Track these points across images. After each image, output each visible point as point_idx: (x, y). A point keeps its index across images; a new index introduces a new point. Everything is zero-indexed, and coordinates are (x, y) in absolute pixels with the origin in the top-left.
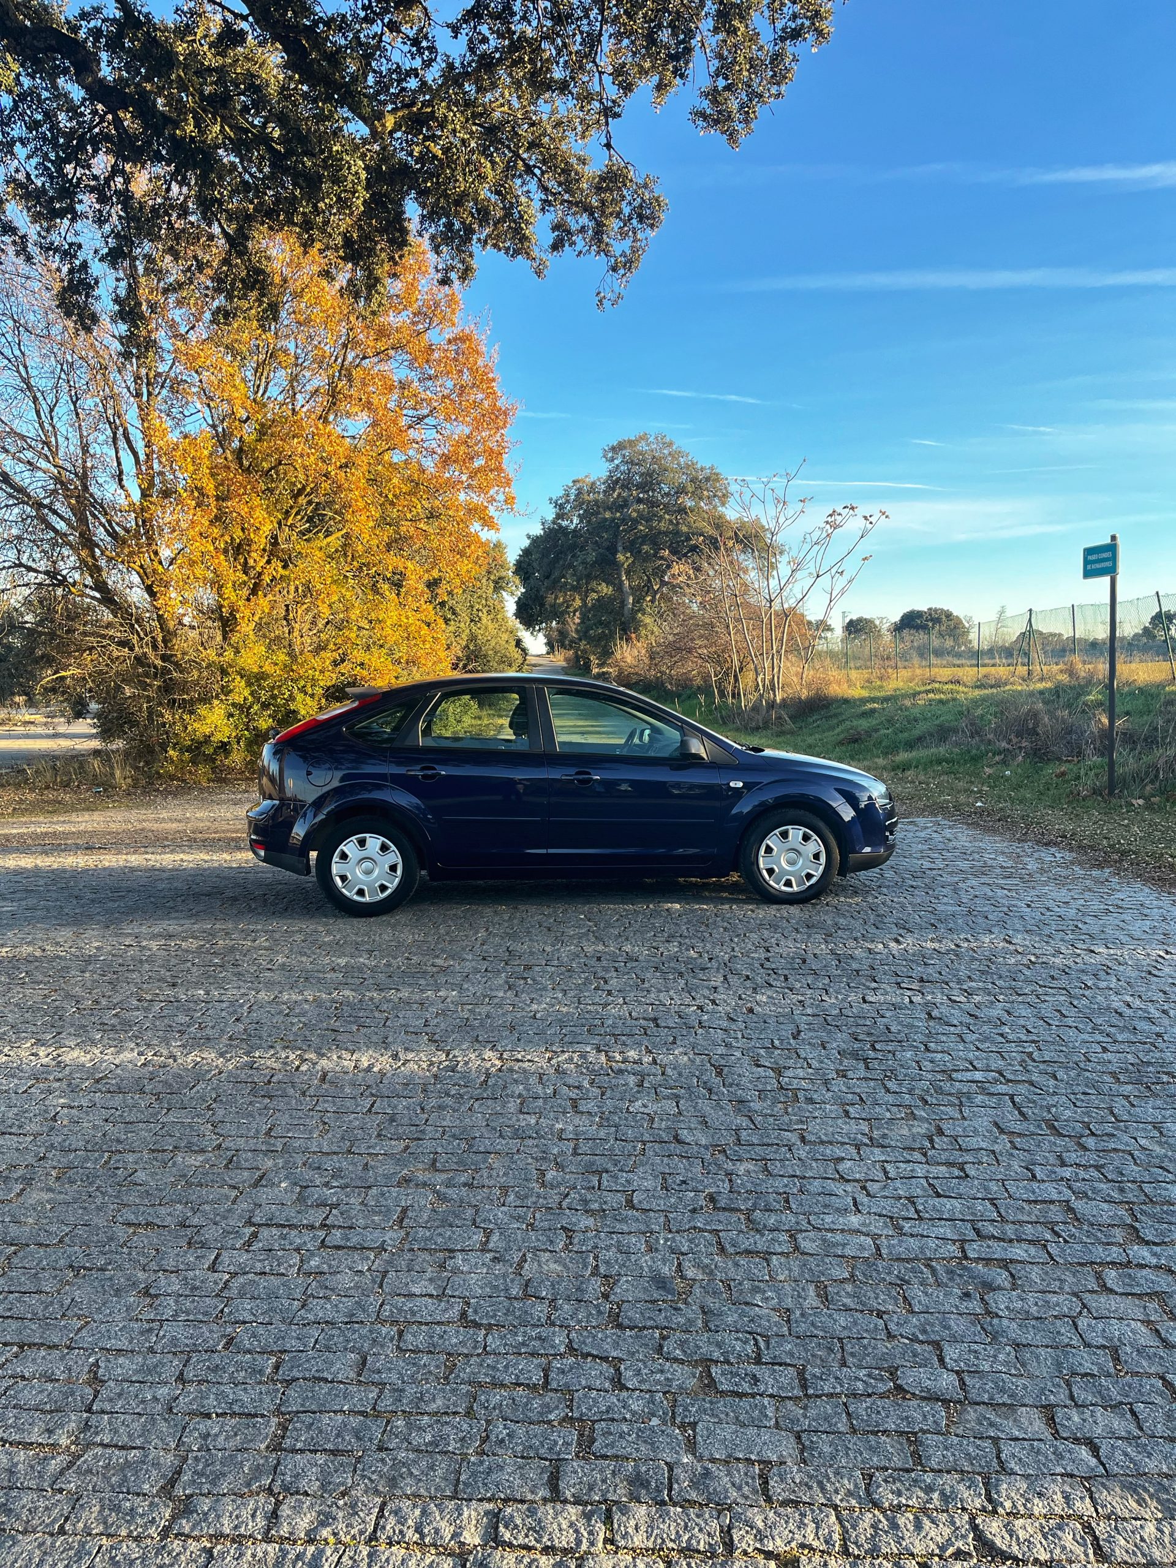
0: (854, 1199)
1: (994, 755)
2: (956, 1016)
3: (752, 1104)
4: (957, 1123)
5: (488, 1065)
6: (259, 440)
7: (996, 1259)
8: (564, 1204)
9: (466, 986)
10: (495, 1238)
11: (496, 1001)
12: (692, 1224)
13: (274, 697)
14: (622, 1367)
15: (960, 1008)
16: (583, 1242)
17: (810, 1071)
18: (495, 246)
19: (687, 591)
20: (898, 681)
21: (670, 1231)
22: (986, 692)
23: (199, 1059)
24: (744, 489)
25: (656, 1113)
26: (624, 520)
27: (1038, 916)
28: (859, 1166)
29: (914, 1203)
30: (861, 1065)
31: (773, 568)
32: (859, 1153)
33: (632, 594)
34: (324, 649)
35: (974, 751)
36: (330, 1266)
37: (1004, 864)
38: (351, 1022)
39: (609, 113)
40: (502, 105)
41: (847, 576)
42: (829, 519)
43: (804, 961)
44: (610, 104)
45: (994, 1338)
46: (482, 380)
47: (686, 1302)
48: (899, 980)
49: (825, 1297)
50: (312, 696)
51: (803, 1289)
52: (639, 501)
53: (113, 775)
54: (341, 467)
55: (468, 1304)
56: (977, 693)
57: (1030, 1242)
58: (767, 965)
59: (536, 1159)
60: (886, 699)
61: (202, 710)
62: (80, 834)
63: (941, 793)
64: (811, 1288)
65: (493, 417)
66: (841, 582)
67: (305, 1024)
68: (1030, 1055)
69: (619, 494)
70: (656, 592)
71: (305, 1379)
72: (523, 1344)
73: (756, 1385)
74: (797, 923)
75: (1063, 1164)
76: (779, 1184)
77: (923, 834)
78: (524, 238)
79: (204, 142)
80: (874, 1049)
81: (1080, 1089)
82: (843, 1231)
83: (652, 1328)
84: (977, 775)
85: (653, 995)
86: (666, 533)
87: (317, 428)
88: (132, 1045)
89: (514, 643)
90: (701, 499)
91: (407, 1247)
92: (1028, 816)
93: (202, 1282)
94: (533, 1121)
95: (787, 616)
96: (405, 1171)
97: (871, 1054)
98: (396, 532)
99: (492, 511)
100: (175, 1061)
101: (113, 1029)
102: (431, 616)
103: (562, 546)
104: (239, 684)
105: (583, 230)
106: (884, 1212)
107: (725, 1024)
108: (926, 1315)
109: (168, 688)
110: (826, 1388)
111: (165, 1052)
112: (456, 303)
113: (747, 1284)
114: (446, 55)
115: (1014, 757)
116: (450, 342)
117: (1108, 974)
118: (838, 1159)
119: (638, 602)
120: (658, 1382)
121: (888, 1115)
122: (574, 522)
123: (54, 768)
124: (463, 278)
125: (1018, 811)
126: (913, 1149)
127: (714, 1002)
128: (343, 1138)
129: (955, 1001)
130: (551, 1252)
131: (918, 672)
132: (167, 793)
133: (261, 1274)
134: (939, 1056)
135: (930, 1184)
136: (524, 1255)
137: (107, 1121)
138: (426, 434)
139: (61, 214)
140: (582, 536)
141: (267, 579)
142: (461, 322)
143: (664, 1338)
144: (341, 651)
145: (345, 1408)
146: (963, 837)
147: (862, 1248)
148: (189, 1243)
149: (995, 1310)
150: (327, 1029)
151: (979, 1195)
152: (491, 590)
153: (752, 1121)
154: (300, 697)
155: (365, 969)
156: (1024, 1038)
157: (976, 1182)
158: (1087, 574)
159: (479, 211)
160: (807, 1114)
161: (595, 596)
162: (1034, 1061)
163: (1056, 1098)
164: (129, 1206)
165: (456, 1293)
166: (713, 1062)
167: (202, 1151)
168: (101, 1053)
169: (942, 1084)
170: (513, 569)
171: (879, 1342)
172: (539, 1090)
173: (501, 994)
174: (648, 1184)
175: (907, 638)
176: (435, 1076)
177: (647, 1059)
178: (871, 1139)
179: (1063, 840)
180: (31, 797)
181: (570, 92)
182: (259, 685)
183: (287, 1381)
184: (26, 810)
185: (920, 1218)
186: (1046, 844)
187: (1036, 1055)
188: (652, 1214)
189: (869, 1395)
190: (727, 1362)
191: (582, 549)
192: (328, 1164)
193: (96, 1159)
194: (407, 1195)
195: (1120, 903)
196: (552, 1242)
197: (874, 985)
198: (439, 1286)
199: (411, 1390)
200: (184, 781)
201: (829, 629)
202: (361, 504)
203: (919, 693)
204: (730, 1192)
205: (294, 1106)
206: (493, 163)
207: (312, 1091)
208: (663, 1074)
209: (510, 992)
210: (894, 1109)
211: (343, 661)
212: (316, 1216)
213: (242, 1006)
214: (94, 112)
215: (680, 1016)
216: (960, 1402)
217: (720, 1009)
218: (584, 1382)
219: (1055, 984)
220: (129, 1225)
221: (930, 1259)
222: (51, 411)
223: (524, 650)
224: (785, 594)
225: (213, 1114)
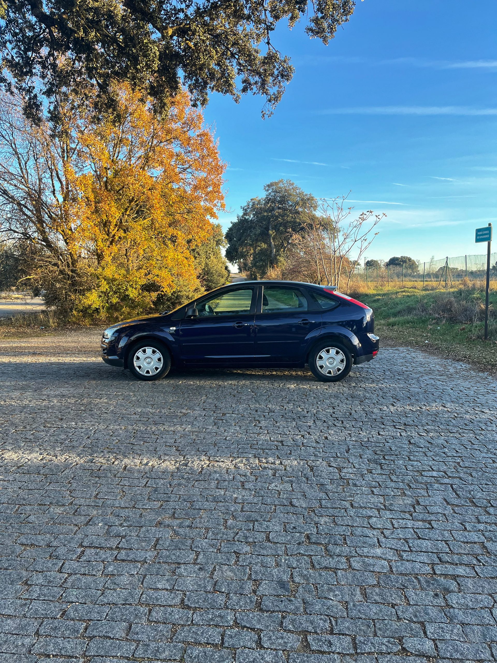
0: (378, 539)
1: (432, 320)
2: (422, 443)
3: (327, 486)
4: (426, 498)
5: (203, 463)
6: (115, 177)
7: (450, 575)
8: (236, 539)
9: (195, 423)
10: (201, 557)
11: (208, 430)
12: (298, 551)
13: (119, 289)
14: (262, 635)
15: (424, 439)
16: (244, 560)
17: (355, 469)
18: (217, 90)
19: (299, 246)
20: (389, 287)
21: (287, 555)
22: (428, 292)
23: (68, 457)
24: (324, 203)
25: (281, 490)
26: (272, 216)
27: (457, 394)
28: (380, 521)
29: (407, 542)
30: (379, 467)
31: (336, 238)
32: (379, 513)
33: (275, 248)
34: (141, 268)
35: (423, 318)
36: (118, 571)
37: (439, 369)
38: (140, 440)
39: (269, 28)
40: (221, 27)
41: (368, 241)
42: (361, 216)
43: (351, 414)
44: (269, 24)
45: (451, 620)
46: (212, 153)
47: (295, 597)
48: (395, 424)
49: (365, 595)
50: (136, 289)
51: (354, 590)
52: (279, 208)
53: (49, 321)
54: (150, 189)
55: (185, 594)
56: (424, 293)
57: (466, 565)
58: (334, 415)
59: (223, 513)
60: (384, 295)
61: (88, 294)
62: (31, 347)
63: (409, 336)
64: (358, 589)
65: (216, 169)
66: (365, 244)
67: (119, 441)
68: (459, 463)
69: (271, 205)
70: (285, 248)
71: (99, 636)
72: (212, 619)
73: (330, 646)
74: (347, 396)
75: (479, 522)
76: (341, 530)
77: (402, 355)
78: (230, 85)
79: (88, 40)
80: (385, 459)
81: (484, 482)
82: (373, 557)
83: (277, 611)
84: (425, 329)
85: (281, 429)
86: (290, 222)
87: (139, 172)
88: (38, 449)
89: (224, 268)
90: (305, 208)
91: (157, 561)
92: (449, 348)
93: (54, 578)
94: (223, 493)
95: (342, 258)
96: (160, 518)
97: (383, 461)
98: (174, 218)
99: (215, 210)
100: (56, 458)
101: (30, 441)
102: (188, 255)
103: (246, 227)
104: (104, 283)
105: (256, 83)
106: (393, 547)
107: (314, 445)
108: (417, 607)
109: (74, 284)
110: (366, 649)
111: (52, 454)
112: (201, 119)
113: (326, 587)
114: (196, 3)
115: (441, 321)
116: (198, 136)
117: (491, 423)
118: (369, 516)
119: (278, 251)
120: (280, 644)
121: (392, 493)
122: (251, 217)
123: (24, 318)
124: (203, 104)
125: (444, 345)
126: (405, 512)
127: (309, 433)
128: (131, 500)
129: (421, 435)
130: (228, 565)
131: (398, 283)
132: (71, 330)
133: (83, 574)
134: (416, 463)
135: (414, 532)
136: (215, 567)
137: (20, 488)
138: (187, 176)
139: (26, 74)
140: (254, 223)
141: (117, 238)
142: (203, 127)
143: (283, 617)
144: (148, 269)
145: (119, 655)
146: (420, 357)
147: (383, 567)
148: (50, 556)
149: (451, 604)
150: (129, 443)
151: (440, 539)
152: (215, 245)
153: (327, 495)
154: (130, 289)
155: (150, 414)
156: (455, 455)
157: (437, 531)
158: (478, 240)
159: (210, 74)
160: (354, 492)
161: (259, 248)
162: (461, 467)
163: (473, 487)
164: (24, 534)
165: (180, 588)
166: (309, 464)
167: (63, 505)
168: (23, 453)
169: (417, 477)
170: (224, 236)
171: (393, 622)
172: (226, 477)
173: (211, 427)
174: (277, 528)
175: (392, 269)
176: (178, 468)
177: (278, 462)
178: (385, 506)
179: (465, 359)
180: (13, 330)
181: (252, 20)
182: (113, 284)
183: (90, 637)
184: (10, 336)
185: (411, 551)
186: (457, 361)
187: (461, 464)
188: (278, 545)
189: (389, 654)
190: (316, 633)
191: (254, 228)
192: (123, 513)
193: (12, 509)
194: (160, 531)
195: (493, 388)
196: (229, 560)
197: (383, 426)
198: (171, 584)
199: (153, 645)
200: (79, 324)
201: (359, 264)
202: (158, 206)
203: (399, 292)
204: (317, 533)
205: (110, 482)
206: (217, 51)
207: (119, 475)
208: (285, 470)
209: (215, 426)
210: (395, 490)
211: (149, 274)
212: (114, 543)
213: (91, 431)
214: (41, 28)
215: (293, 440)
216: (435, 657)
217: (312, 437)
218: (242, 644)
219: (467, 428)
220: (23, 544)
221: (417, 574)
222: (26, 163)
223: (229, 271)
224: (341, 248)
225: (71, 486)
